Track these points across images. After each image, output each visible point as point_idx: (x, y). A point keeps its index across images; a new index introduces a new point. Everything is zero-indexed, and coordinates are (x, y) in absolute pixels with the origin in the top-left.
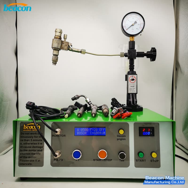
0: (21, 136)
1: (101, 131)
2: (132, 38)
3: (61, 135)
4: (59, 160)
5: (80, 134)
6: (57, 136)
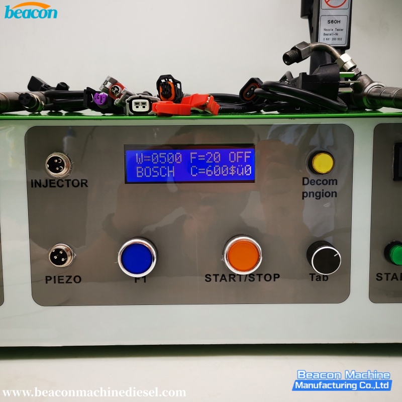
3: (70, 183)
4: (65, 281)
5: (148, 174)
6: (51, 183)
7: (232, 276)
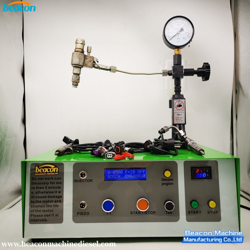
0: (32, 183)
1: (140, 174)
2: (178, 50)
3: (87, 180)
4: (84, 214)
5: (112, 177)
6: (81, 181)
7: (140, 212)
